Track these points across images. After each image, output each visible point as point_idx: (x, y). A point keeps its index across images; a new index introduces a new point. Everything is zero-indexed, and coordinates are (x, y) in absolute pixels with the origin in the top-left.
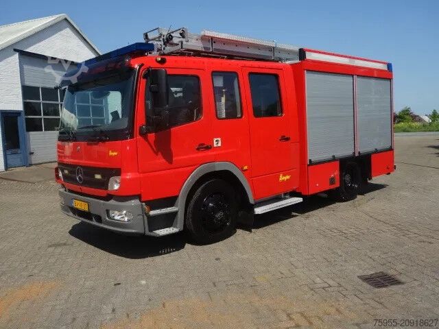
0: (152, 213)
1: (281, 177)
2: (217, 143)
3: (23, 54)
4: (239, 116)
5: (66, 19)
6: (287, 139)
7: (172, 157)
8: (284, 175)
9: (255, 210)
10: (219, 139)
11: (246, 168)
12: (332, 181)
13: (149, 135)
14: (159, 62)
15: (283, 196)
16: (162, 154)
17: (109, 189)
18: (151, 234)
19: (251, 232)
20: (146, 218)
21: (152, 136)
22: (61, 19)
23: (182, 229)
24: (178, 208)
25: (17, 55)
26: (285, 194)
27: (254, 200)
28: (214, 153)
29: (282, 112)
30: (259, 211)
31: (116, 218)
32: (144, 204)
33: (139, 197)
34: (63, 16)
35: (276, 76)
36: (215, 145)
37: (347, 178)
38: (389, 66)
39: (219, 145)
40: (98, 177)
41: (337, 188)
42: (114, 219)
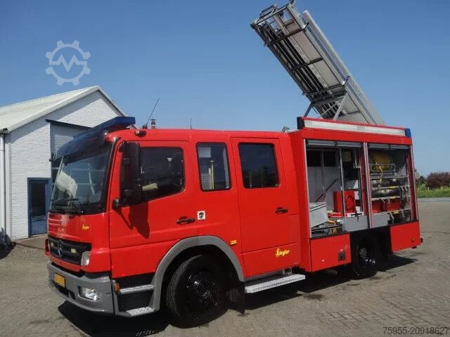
0: (123, 291)
1: (278, 252)
2: (201, 215)
3: (54, 124)
4: (228, 187)
5: (99, 91)
6: (285, 211)
7: (148, 231)
8: (282, 250)
9: (246, 288)
10: (203, 212)
11: (234, 242)
12: (342, 257)
13: (123, 208)
14: (138, 135)
15: (284, 272)
16: (137, 228)
17: (82, 264)
18: (122, 314)
19: (243, 313)
20: (115, 296)
21: (126, 210)
22: (95, 90)
23: (158, 309)
24: (155, 286)
25: (49, 126)
26: (287, 270)
27: (245, 278)
28: (198, 226)
29: (278, 183)
30: (251, 289)
31: (87, 295)
32: (114, 281)
33: (109, 274)
34: (96, 87)
35: (272, 145)
36: (199, 219)
37: (363, 252)
38: (407, 132)
39: (204, 218)
40: (73, 251)
41: (349, 264)
42: (85, 297)
